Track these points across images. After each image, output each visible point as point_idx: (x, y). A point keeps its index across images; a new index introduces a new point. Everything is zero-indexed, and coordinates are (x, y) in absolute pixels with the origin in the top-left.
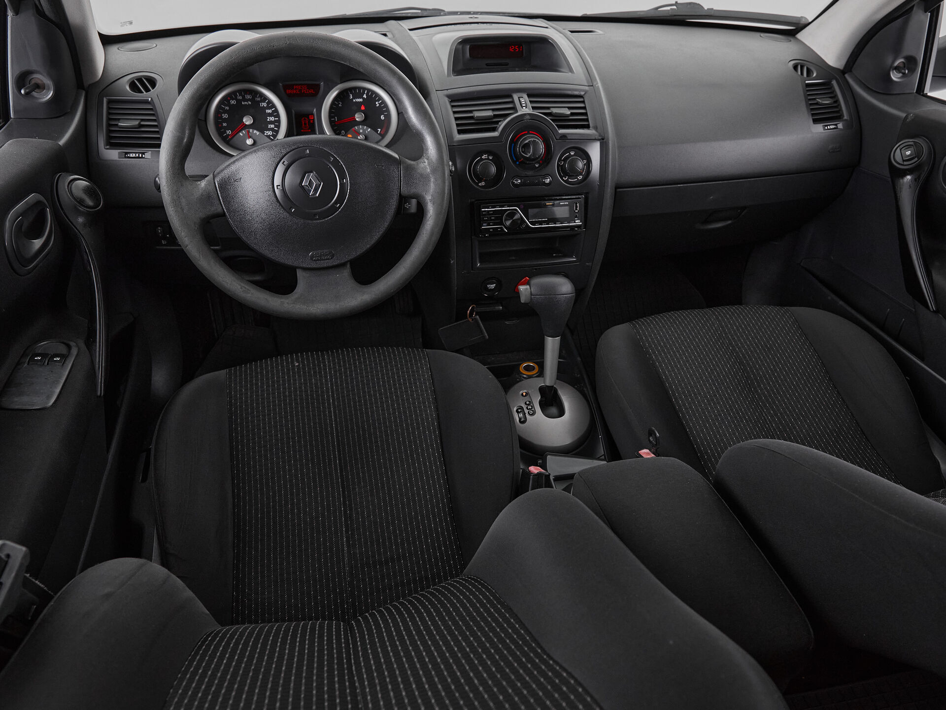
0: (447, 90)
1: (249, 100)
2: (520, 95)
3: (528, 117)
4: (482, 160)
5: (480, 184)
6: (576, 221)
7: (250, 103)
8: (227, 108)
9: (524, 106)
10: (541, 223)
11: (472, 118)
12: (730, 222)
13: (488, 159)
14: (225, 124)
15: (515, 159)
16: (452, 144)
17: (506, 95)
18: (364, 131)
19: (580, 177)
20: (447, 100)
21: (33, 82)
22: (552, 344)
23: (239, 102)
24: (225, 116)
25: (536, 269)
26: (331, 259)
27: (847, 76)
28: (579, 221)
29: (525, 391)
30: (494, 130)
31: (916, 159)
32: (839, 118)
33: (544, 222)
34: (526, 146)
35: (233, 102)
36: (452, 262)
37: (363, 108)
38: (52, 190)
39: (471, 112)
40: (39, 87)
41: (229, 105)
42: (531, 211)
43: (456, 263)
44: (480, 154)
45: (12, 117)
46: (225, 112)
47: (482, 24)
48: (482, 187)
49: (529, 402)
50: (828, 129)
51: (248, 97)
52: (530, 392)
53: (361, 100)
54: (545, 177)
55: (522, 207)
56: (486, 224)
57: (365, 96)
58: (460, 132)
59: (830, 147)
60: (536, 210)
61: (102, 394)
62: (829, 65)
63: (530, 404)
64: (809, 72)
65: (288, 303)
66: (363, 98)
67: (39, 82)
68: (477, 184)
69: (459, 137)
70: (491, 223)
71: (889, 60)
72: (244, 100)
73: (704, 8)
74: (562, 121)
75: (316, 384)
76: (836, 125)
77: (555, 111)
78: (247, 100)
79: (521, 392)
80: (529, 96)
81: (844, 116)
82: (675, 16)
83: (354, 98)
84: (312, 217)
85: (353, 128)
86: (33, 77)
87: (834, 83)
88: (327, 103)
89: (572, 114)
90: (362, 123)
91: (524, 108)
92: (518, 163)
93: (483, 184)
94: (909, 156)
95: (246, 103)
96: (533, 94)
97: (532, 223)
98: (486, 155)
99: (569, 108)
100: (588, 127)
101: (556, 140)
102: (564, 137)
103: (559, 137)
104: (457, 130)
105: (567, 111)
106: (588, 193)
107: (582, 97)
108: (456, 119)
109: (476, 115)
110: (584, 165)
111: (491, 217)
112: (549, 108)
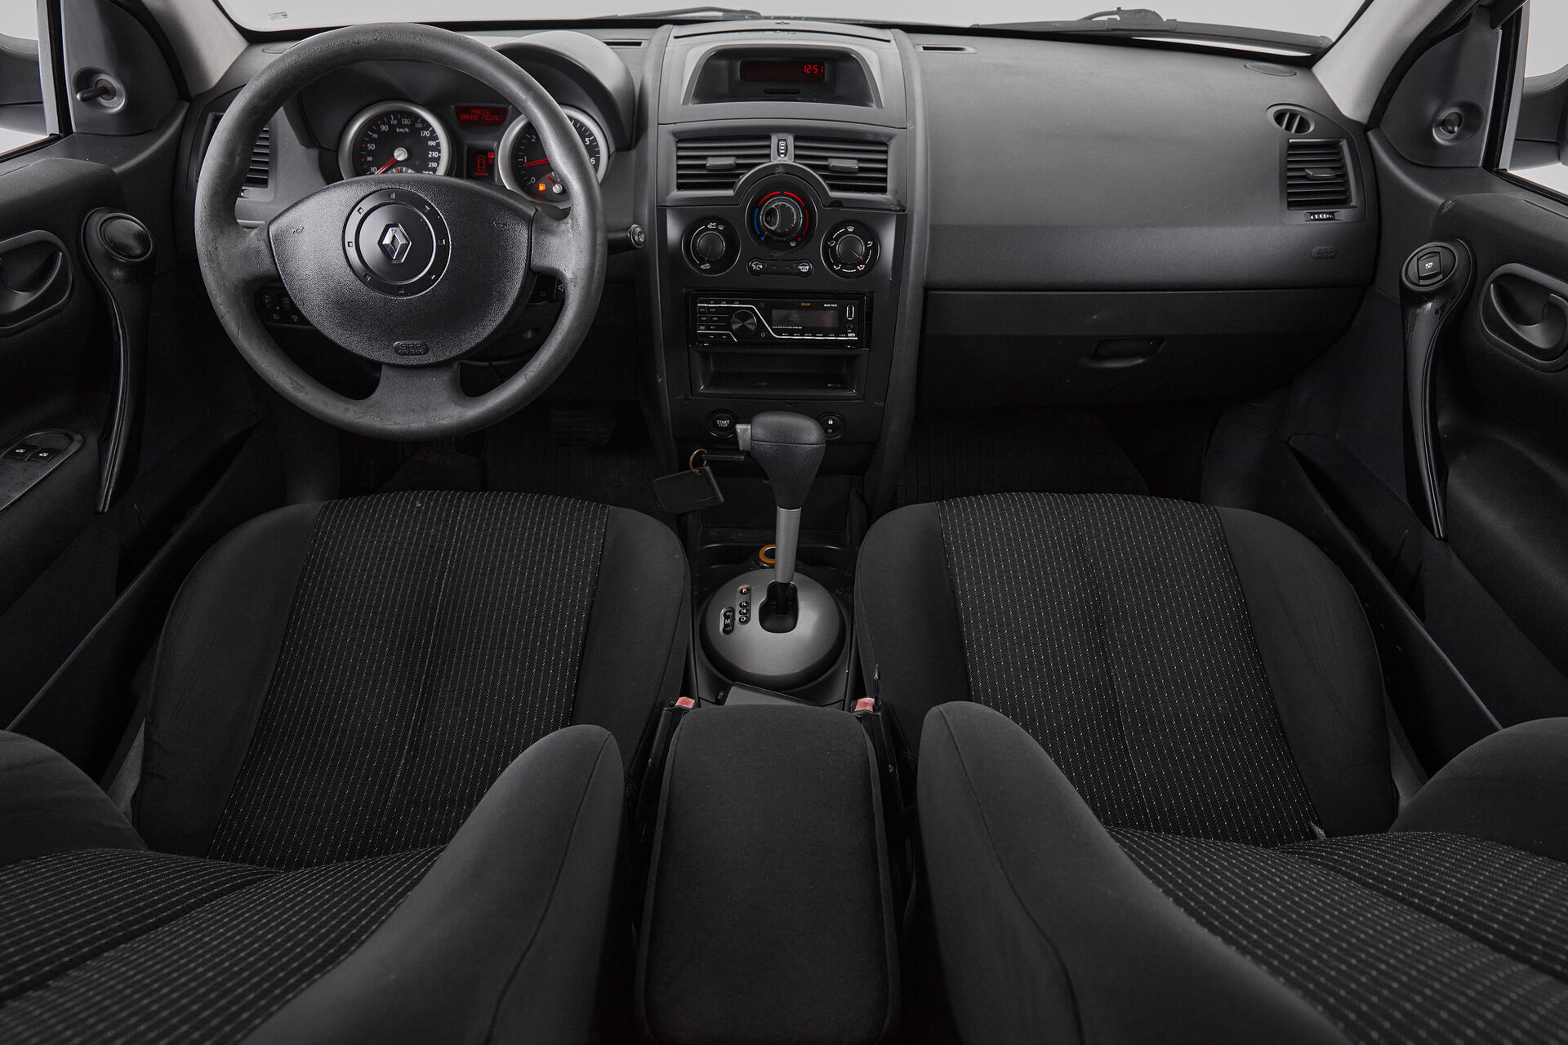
0: (675, 124)
1: (407, 126)
2: (781, 136)
3: (780, 170)
4: (707, 229)
5: (702, 267)
6: (850, 335)
7: (407, 130)
8: (376, 136)
9: (783, 153)
10: (791, 333)
11: (703, 167)
12: (1141, 361)
13: (717, 230)
14: (370, 159)
15: (759, 233)
16: (663, 204)
17: (761, 135)
19: (861, 268)
20: (672, 139)
21: (100, 85)
22: (787, 520)
23: (392, 127)
24: (371, 147)
25: (790, 404)
26: (425, 354)
27: (1370, 134)
28: (854, 335)
29: (746, 586)
31: (1441, 277)
32: (1344, 202)
33: (797, 331)
34: (771, 213)
35: (384, 128)
36: (659, 381)
38: (79, 229)
39: (705, 158)
40: (109, 92)
41: (378, 131)
42: (776, 314)
43: (666, 383)
44: (706, 220)
45: (74, 130)
46: (372, 141)
47: (781, 33)
48: (705, 271)
49: (746, 602)
50: (1315, 220)
51: (406, 121)
52: (753, 588)
54: (801, 261)
55: (762, 305)
56: (703, 328)
58: (680, 187)
59: (1315, 250)
60: (783, 313)
61: (106, 510)
62: (1343, 115)
63: (747, 606)
64: (1303, 125)
65: (354, 411)
67: (108, 86)
68: (698, 267)
69: (677, 194)
70: (712, 325)
71: (1432, 108)
72: (400, 125)
73: (1161, 19)
74: (841, 179)
75: (435, 536)
76: (1332, 213)
77: (834, 163)
78: (404, 126)
79: (740, 588)
80: (796, 139)
81: (1351, 201)
82: (1114, 30)
84: (395, 291)
85: (548, 175)
86: (100, 78)
87: (1344, 144)
88: (507, 137)
89: (861, 169)
91: (782, 156)
92: (762, 238)
93: (707, 266)
94: (1429, 270)
95: (401, 130)
96: (803, 136)
97: (777, 332)
98: (714, 224)
99: (860, 160)
100: (883, 190)
101: (825, 206)
102: (838, 203)
103: (827, 203)
104: (676, 183)
105: (854, 165)
106: (873, 293)
107: (885, 144)
108: (679, 167)
109: (710, 162)
110: (867, 250)
111: (712, 317)
112: (825, 158)
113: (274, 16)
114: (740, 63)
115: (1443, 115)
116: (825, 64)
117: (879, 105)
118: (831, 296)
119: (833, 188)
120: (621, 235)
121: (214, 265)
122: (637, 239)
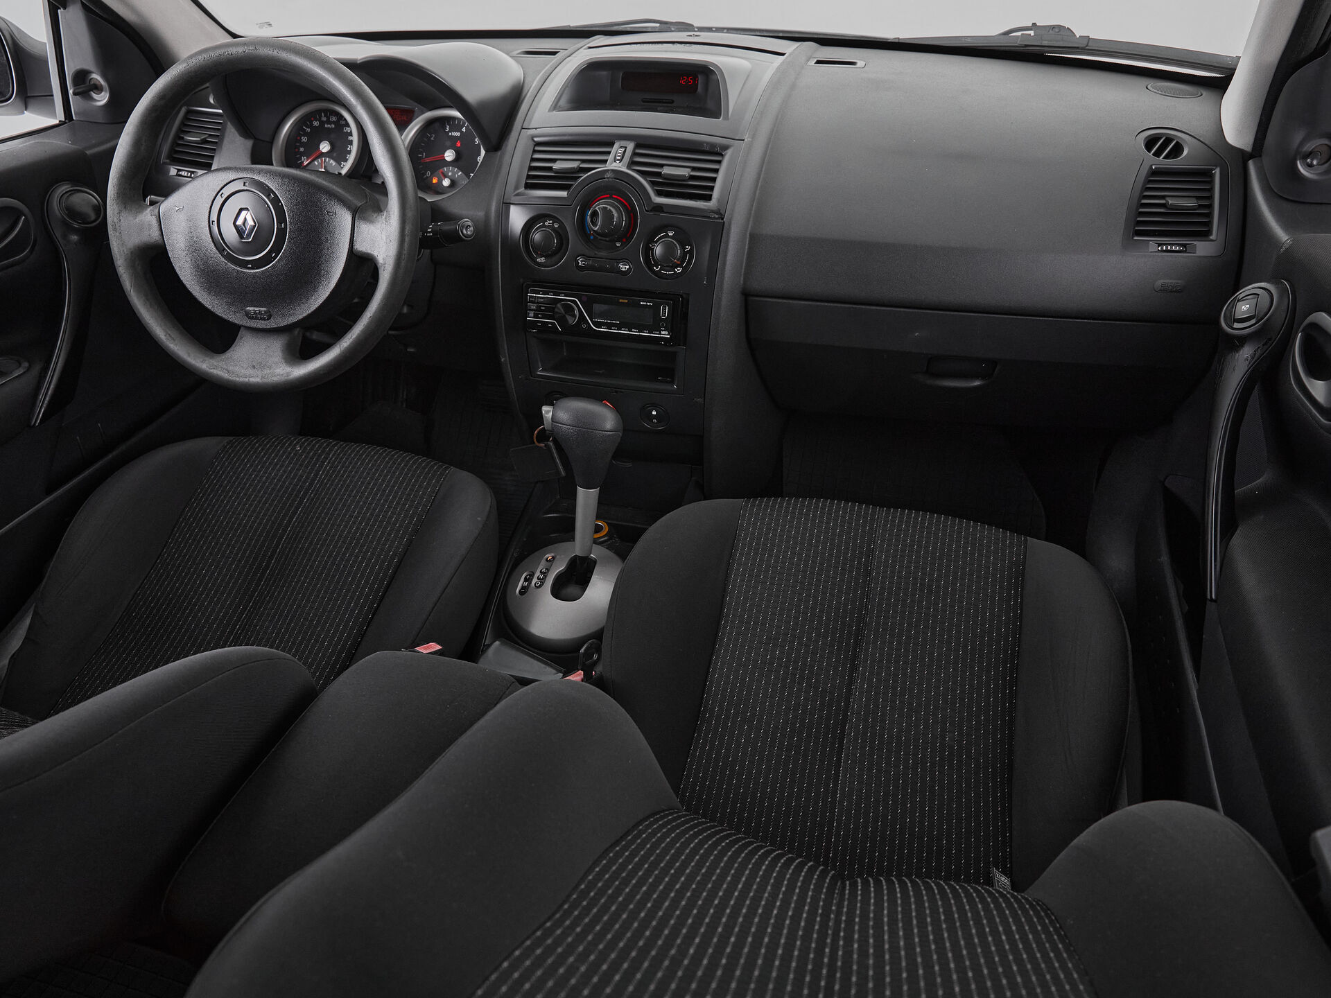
0: (537, 129)
1: (334, 122)
2: (624, 143)
3: (608, 175)
4: (544, 226)
5: (539, 260)
6: (663, 332)
7: (333, 126)
8: (308, 130)
9: (618, 160)
10: (609, 326)
11: (550, 169)
12: (977, 383)
13: (552, 227)
14: (302, 149)
15: (585, 232)
16: (508, 201)
17: (607, 142)
18: (454, 174)
19: (678, 270)
20: (530, 143)
21: (92, 83)
22: (586, 499)
23: (322, 123)
24: (304, 139)
25: (616, 392)
26: (268, 320)
27: (1249, 164)
28: (667, 333)
29: (553, 554)
30: (566, 188)
31: (1253, 321)
32: (1204, 235)
33: (615, 325)
34: (595, 215)
35: (316, 123)
36: (502, 360)
37: (459, 144)
38: (49, 199)
39: (554, 161)
40: (98, 88)
41: (311, 126)
42: (596, 306)
43: (508, 362)
44: (544, 218)
45: (74, 118)
46: (305, 134)
48: (541, 264)
49: (546, 569)
50: (1162, 251)
51: (333, 119)
52: (558, 557)
53: (458, 134)
54: (622, 260)
55: (585, 299)
56: (533, 315)
57: (464, 130)
58: (527, 186)
59: (1159, 283)
60: (604, 307)
61: (37, 424)
62: (1231, 146)
63: (544, 574)
64: (1178, 149)
66: (462, 132)
67: (98, 83)
68: (534, 260)
70: (539, 314)
72: (329, 122)
73: (1075, 36)
74: (669, 186)
75: (301, 476)
76: (1184, 246)
77: (666, 171)
78: (330, 123)
79: (547, 556)
80: (638, 146)
81: (1211, 234)
82: (1026, 46)
83: (450, 131)
84: (244, 264)
85: (441, 170)
86: (92, 77)
87: (1217, 172)
88: (407, 135)
89: (692, 178)
90: (453, 163)
91: (618, 162)
92: (592, 237)
93: (543, 259)
94: (1245, 312)
95: (329, 126)
96: (644, 143)
97: (595, 324)
98: (551, 222)
99: (694, 169)
100: (709, 198)
101: (646, 211)
102: (659, 208)
103: (650, 209)
104: (524, 183)
105: (685, 172)
106: (688, 294)
107: (722, 155)
108: (531, 168)
109: (556, 166)
110: (684, 254)
111: (540, 307)
112: (662, 166)
113: (261, 25)
114: (622, 74)
115: (1308, 147)
116: (699, 77)
117: (726, 118)
118: (647, 294)
119: (659, 193)
120: (452, 227)
121: (117, 234)
122: (465, 231)
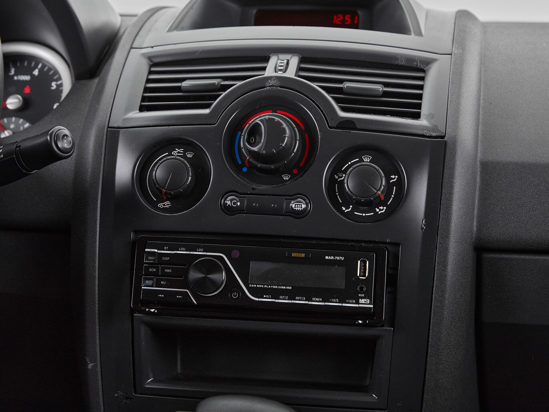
0: (152, 47)
2: (285, 57)
4: (170, 156)
5: (160, 205)
6: (362, 301)
9: (281, 71)
10: (276, 294)
11: (178, 89)
13: (184, 157)
15: (240, 163)
16: (116, 125)
17: (258, 57)
18: (17, 125)
19: (381, 210)
28: (368, 301)
30: (207, 106)
33: (284, 292)
34: (255, 131)
36: (90, 366)
37: (27, 90)
42: (255, 266)
43: (99, 369)
44: (170, 144)
48: (164, 210)
53: (27, 78)
54: (293, 197)
55: (236, 254)
56: (151, 282)
57: (36, 72)
58: (142, 109)
60: (267, 266)
66: (33, 76)
68: (154, 205)
69: (136, 115)
70: (162, 280)
77: (352, 86)
80: (302, 60)
83: (16, 74)
89: (386, 94)
90: (19, 112)
92: (245, 170)
96: (312, 59)
97: (254, 292)
99: (386, 85)
100: (417, 116)
101: (330, 127)
102: (349, 124)
103: (335, 124)
104: (139, 105)
105: (380, 88)
106: (397, 245)
107: (423, 71)
109: (185, 84)
110: (389, 186)
111: (163, 269)
112: (341, 81)
114: (254, 11)
116: (360, 13)
117: (419, 33)
118: (334, 248)
119: (344, 109)
120: (41, 140)
122: (60, 145)
